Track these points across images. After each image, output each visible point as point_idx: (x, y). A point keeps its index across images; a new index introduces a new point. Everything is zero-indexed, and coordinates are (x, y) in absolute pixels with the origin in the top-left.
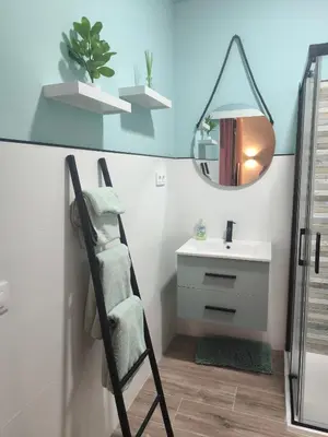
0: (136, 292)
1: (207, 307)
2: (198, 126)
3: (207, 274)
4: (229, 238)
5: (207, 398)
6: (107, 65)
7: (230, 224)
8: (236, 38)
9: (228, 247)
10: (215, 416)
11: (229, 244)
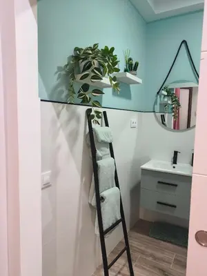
0: (117, 185)
1: (158, 202)
2: (158, 93)
3: (159, 182)
4: (175, 162)
5: (155, 258)
6: (116, 67)
7: (176, 153)
8: (184, 42)
9: (174, 167)
10: (160, 269)
11: (174, 165)
